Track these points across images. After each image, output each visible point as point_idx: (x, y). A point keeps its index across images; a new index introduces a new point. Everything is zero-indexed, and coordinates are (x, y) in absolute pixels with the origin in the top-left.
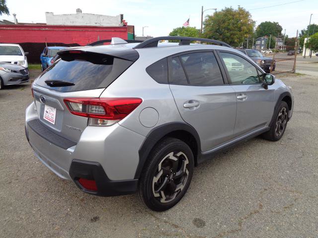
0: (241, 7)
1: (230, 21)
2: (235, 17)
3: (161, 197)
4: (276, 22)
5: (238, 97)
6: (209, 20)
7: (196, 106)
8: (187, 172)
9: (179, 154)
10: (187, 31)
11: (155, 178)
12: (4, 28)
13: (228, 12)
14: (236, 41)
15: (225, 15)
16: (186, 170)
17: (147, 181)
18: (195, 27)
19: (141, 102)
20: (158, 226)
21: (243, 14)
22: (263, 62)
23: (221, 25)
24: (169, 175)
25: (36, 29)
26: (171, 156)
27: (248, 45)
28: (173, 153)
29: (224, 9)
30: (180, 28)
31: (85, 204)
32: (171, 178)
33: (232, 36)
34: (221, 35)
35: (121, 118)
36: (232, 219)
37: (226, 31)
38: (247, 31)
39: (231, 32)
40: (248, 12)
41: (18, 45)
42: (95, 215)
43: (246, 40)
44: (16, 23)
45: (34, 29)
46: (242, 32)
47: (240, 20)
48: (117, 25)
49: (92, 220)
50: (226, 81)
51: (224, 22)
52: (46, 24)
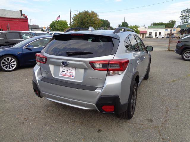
0: (93, 11)
1: (88, 18)
2: (90, 16)
4: (107, 20)
6: (76, 17)
15: (85, 15)
21: (94, 15)
23: (83, 20)
29: (84, 11)
39: (89, 24)
40: (96, 14)
48: (19, 17)
51: (85, 18)
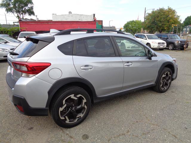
0: (170, 7)
1: (162, 16)
2: (165, 13)
3: (66, 120)
5: (125, 64)
6: (148, 16)
7: (90, 69)
8: (86, 107)
9: (78, 96)
10: (135, 23)
11: (60, 108)
12: (30, 23)
13: (161, 11)
14: (165, 28)
15: (159, 13)
16: (84, 105)
17: (55, 109)
18: (140, 20)
19: (51, 65)
20: (62, 136)
21: (171, 12)
22: (180, 42)
23: (156, 19)
24: (72, 108)
25: (46, 23)
26: (72, 96)
27: (177, 31)
28: (73, 95)
29: (158, 9)
30: (131, 21)
31: (30, 120)
32: (73, 109)
33: (163, 26)
34: (156, 25)
35: (37, 73)
36: (106, 137)
37: (159, 23)
38: (174, 22)
39: (162, 23)
40: (174, 10)
41: (34, 32)
42: (32, 127)
43: (176, 28)
44: (37, 20)
45: (45, 23)
46: (170, 23)
47: (169, 15)
48: (91, 20)
49: (29, 129)
50: (117, 54)
51: (158, 17)
52: (52, 20)
